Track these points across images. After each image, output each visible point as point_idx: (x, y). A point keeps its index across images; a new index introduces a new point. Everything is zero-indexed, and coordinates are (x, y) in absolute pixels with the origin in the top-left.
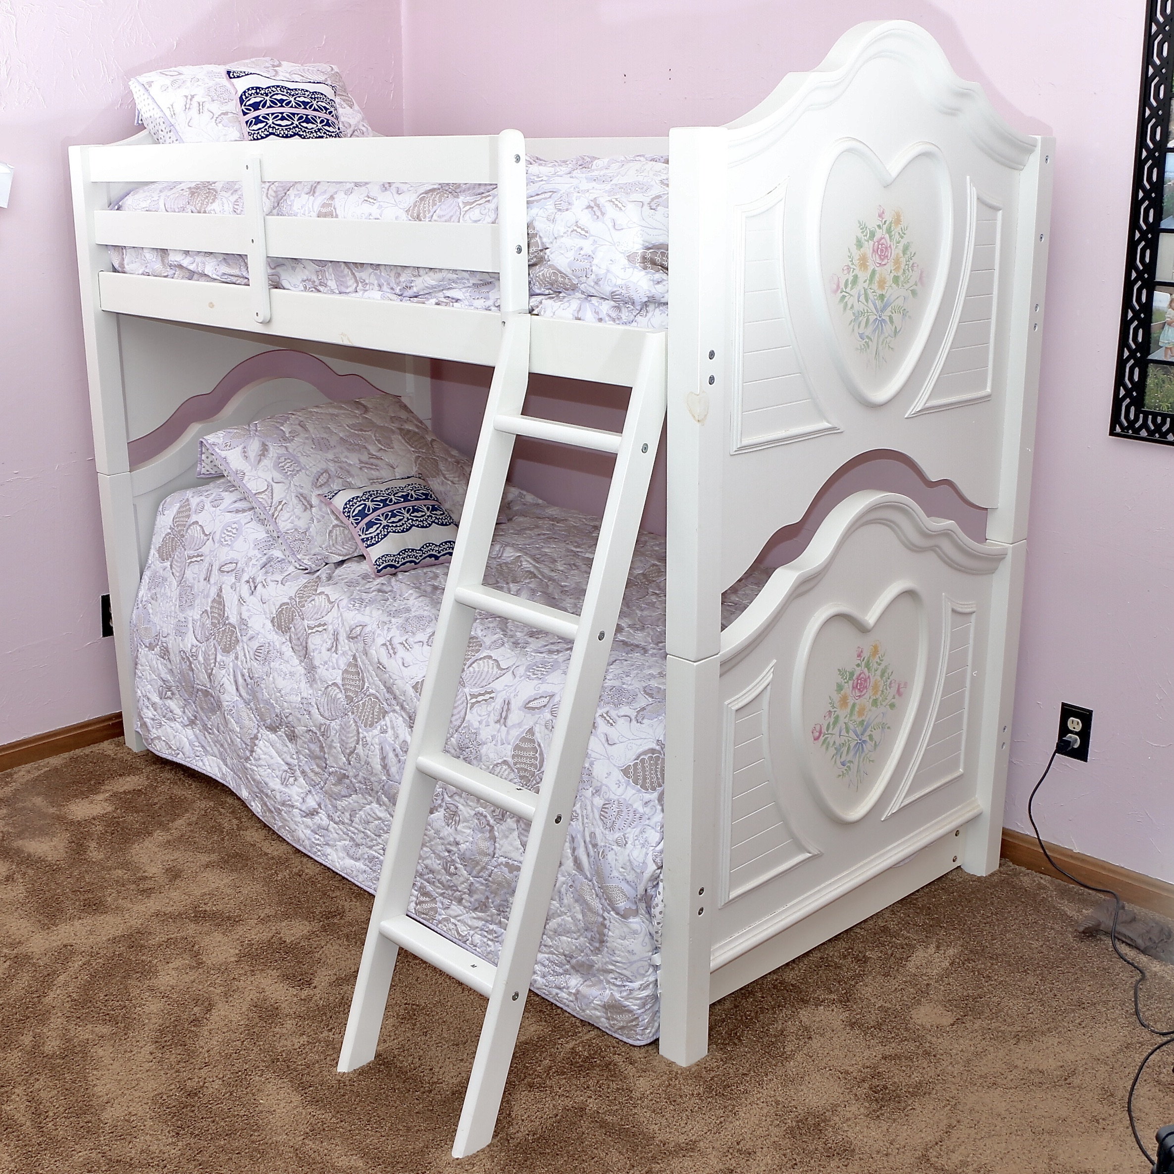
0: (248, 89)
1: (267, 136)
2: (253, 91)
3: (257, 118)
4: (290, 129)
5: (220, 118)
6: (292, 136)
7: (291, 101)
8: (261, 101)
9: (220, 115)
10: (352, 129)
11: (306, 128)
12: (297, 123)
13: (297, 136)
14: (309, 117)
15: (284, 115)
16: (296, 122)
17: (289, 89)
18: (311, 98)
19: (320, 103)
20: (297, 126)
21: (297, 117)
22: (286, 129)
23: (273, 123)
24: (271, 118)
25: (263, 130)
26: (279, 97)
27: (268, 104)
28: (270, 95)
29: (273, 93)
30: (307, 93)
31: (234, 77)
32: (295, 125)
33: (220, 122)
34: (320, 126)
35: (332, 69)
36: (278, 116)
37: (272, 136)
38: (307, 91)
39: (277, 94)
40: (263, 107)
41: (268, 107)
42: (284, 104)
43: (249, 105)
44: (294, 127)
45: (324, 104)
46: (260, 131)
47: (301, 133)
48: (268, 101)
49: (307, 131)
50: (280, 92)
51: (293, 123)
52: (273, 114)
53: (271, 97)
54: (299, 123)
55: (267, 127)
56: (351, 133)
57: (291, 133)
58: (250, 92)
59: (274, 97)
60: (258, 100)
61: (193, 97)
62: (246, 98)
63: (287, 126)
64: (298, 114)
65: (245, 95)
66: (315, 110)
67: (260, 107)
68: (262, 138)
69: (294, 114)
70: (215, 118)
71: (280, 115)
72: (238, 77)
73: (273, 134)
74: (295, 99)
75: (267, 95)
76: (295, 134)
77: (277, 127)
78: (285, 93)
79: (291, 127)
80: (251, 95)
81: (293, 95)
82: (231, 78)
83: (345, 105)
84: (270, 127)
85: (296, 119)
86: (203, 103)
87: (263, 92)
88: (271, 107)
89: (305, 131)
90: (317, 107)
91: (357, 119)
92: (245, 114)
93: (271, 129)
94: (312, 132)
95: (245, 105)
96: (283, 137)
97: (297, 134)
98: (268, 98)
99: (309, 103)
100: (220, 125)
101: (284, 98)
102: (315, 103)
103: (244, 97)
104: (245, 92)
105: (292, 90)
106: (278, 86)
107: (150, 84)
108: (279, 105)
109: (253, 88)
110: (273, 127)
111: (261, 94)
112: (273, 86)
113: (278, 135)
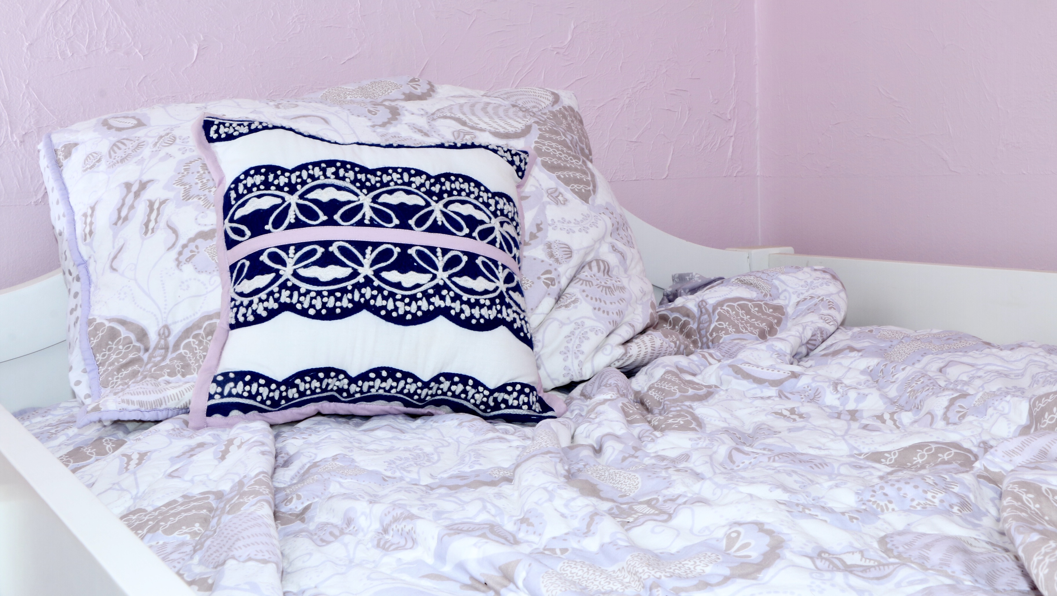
0: (247, 173)
1: (272, 314)
2: (259, 179)
3: (254, 257)
4: (344, 291)
5: (192, 246)
6: (346, 313)
7: (361, 207)
8: (275, 207)
9: (192, 240)
10: (575, 260)
11: (398, 285)
12: (370, 273)
13: (365, 314)
14: (412, 251)
15: (333, 249)
16: (366, 270)
17: (364, 170)
18: (430, 193)
19: (455, 207)
20: (368, 281)
21: (370, 255)
22: (331, 293)
23: (296, 274)
24: (291, 258)
25: (263, 295)
26: (325, 195)
27: (291, 218)
28: (301, 190)
29: (311, 184)
30: (418, 180)
31: (219, 139)
32: (361, 279)
33: (189, 260)
34: (442, 276)
35: (556, 99)
36: (314, 252)
37: (287, 316)
38: (419, 173)
39: (323, 186)
40: (277, 225)
41: (291, 226)
42: (337, 217)
43: (242, 220)
44: (358, 286)
45: (467, 210)
46: (255, 299)
47: (380, 302)
48: (294, 208)
49: (399, 293)
50: (333, 180)
51: (355, 274)
52: (299, 247)
53: (302, 197)
54: (377, 273)
55: (275, 288)
56: (570, 273)
57: (345, 303)
58: (249, 181)
59: (310, 196)
60: (266, 203)
61: (143, 186)
62: (239, 197)
63: (335, 281)
64: (375, 245)
65: (236, 189)
66: (435, 228)
67: (268, 227)
68: (259, 320)
69: (362, 246)
70: (178, 248)
71: (320, 250)
72: (230, 137)
73: (290, 307)
74: (375, 199)
75: (292, 190)
76: (357, 308)
77: (304, 287)
78: (347, 184)
79: (349, 285)
80: (250, 190)
81: (372, 188)
82: (211, 140)
83: (569, 195)
84: (283, 286)
85: (367, 262)
86: (163, 203)
87: (283, 180)
88: (298, 224)
89: (392, 295)
90: (441, 219)
91: (594, 233)
92: (230, 244)
93: (285, 293)
94: (413, 298)
95: (231, 220)
96: (318, 316)
97: (366, 306)
98: (293, 199)
99: (417, 208)
100: (188, 268)
101: (343, 196)
102: (437, 207)
103: (233, 195)
104: (237, 181)
105: (373, 172)
106: (331, 163)
107: (69, 149)
108: (323, 218)
109: (257, 170)
110: (295, 288)
111: (279, 188)
112: (316, 164)
113: (304, 313)
